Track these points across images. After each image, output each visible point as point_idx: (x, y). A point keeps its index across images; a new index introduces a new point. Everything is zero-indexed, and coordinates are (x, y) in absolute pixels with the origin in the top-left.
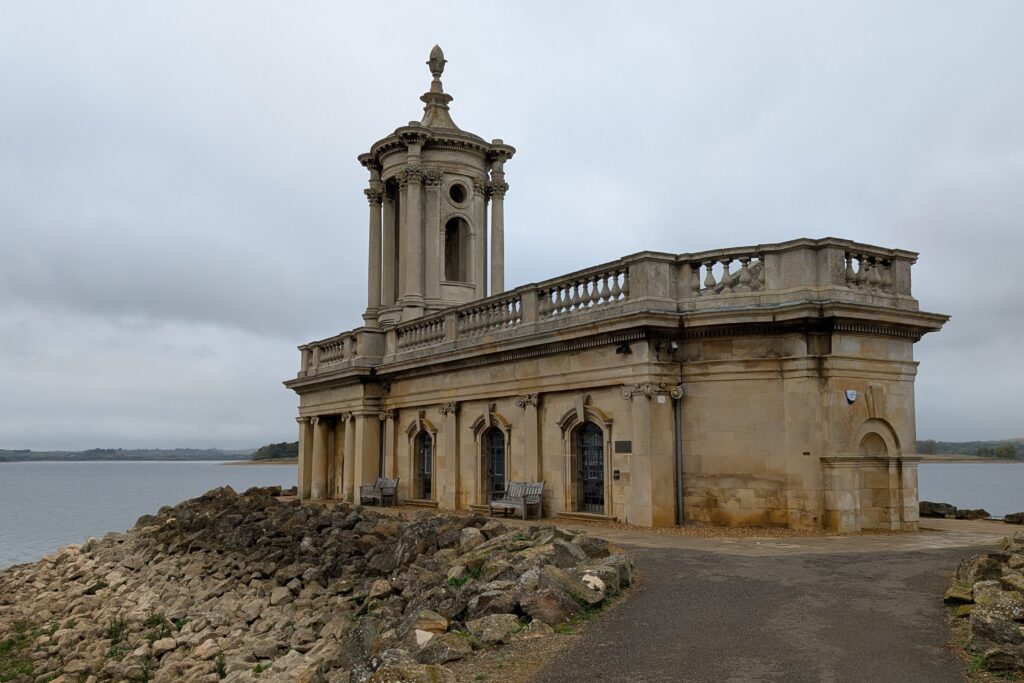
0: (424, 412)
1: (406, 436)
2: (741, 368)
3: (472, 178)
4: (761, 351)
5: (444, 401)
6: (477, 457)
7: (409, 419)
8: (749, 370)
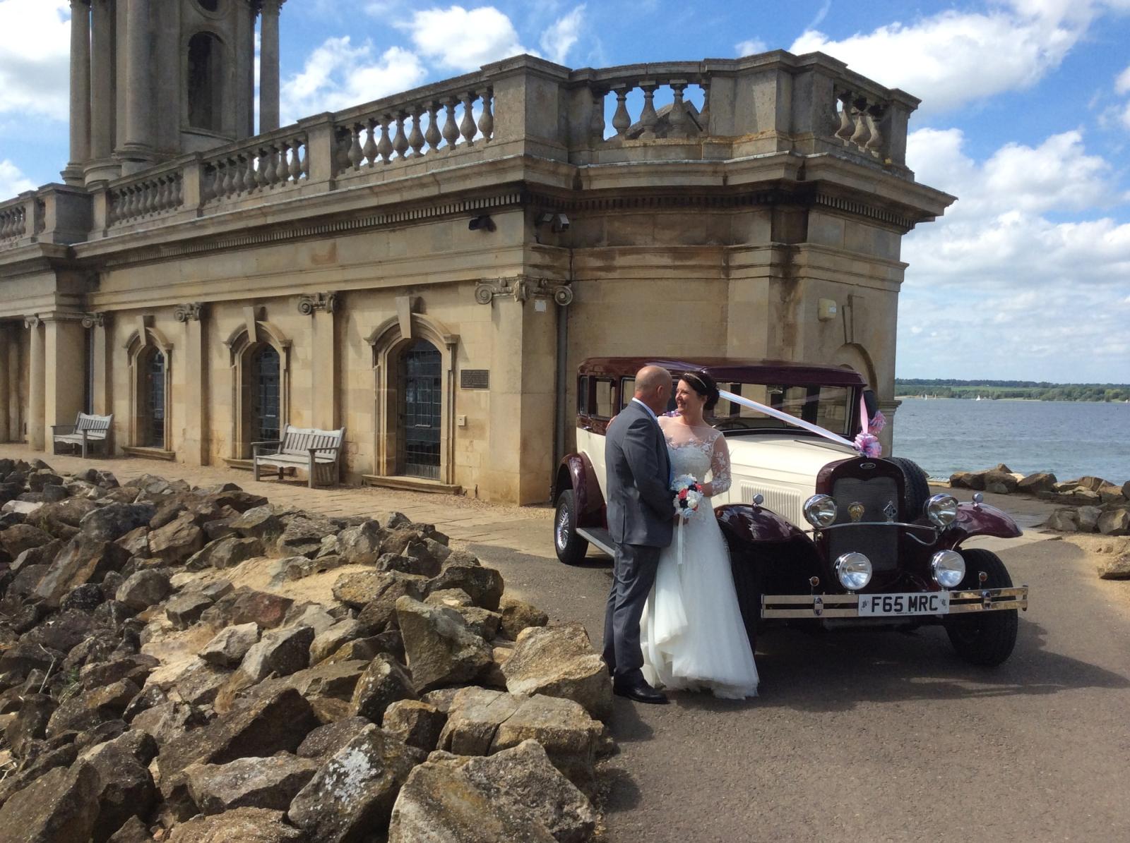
0: (152, 317)
1: (125, 353)
2: (666, 261)
4: (699, 233)
5: (184, 302)
6: (235, 389)
7: (128, 329)
8: (678, 263)
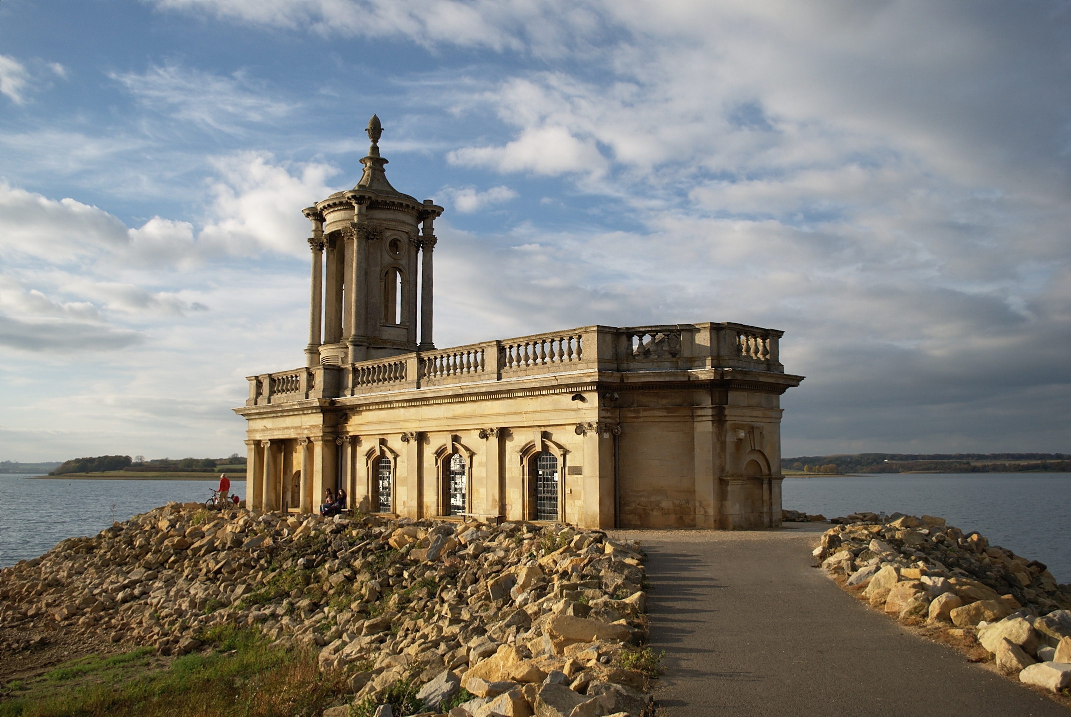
0: (384, 439)
1: (364, 458)
2: (664, 413)
3: (407, 233)
4: (679, 400)
5: (407, 431)
7: (367, 444)
8: (670, 414)
